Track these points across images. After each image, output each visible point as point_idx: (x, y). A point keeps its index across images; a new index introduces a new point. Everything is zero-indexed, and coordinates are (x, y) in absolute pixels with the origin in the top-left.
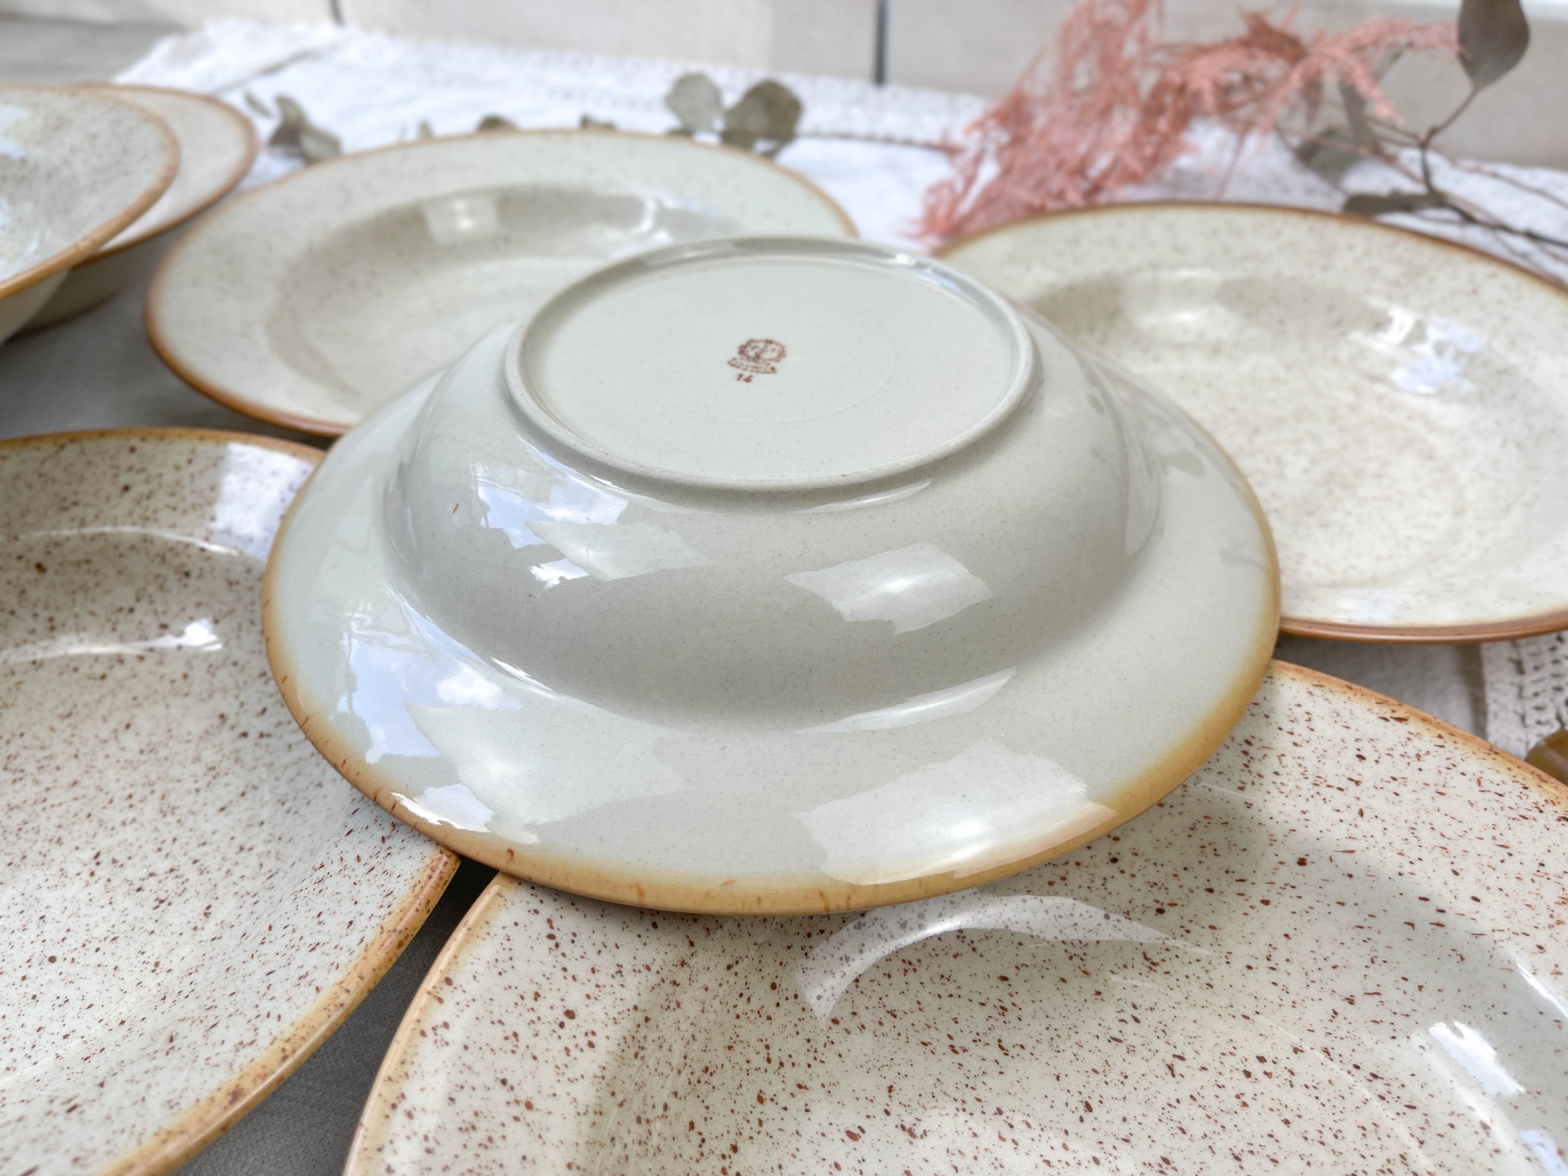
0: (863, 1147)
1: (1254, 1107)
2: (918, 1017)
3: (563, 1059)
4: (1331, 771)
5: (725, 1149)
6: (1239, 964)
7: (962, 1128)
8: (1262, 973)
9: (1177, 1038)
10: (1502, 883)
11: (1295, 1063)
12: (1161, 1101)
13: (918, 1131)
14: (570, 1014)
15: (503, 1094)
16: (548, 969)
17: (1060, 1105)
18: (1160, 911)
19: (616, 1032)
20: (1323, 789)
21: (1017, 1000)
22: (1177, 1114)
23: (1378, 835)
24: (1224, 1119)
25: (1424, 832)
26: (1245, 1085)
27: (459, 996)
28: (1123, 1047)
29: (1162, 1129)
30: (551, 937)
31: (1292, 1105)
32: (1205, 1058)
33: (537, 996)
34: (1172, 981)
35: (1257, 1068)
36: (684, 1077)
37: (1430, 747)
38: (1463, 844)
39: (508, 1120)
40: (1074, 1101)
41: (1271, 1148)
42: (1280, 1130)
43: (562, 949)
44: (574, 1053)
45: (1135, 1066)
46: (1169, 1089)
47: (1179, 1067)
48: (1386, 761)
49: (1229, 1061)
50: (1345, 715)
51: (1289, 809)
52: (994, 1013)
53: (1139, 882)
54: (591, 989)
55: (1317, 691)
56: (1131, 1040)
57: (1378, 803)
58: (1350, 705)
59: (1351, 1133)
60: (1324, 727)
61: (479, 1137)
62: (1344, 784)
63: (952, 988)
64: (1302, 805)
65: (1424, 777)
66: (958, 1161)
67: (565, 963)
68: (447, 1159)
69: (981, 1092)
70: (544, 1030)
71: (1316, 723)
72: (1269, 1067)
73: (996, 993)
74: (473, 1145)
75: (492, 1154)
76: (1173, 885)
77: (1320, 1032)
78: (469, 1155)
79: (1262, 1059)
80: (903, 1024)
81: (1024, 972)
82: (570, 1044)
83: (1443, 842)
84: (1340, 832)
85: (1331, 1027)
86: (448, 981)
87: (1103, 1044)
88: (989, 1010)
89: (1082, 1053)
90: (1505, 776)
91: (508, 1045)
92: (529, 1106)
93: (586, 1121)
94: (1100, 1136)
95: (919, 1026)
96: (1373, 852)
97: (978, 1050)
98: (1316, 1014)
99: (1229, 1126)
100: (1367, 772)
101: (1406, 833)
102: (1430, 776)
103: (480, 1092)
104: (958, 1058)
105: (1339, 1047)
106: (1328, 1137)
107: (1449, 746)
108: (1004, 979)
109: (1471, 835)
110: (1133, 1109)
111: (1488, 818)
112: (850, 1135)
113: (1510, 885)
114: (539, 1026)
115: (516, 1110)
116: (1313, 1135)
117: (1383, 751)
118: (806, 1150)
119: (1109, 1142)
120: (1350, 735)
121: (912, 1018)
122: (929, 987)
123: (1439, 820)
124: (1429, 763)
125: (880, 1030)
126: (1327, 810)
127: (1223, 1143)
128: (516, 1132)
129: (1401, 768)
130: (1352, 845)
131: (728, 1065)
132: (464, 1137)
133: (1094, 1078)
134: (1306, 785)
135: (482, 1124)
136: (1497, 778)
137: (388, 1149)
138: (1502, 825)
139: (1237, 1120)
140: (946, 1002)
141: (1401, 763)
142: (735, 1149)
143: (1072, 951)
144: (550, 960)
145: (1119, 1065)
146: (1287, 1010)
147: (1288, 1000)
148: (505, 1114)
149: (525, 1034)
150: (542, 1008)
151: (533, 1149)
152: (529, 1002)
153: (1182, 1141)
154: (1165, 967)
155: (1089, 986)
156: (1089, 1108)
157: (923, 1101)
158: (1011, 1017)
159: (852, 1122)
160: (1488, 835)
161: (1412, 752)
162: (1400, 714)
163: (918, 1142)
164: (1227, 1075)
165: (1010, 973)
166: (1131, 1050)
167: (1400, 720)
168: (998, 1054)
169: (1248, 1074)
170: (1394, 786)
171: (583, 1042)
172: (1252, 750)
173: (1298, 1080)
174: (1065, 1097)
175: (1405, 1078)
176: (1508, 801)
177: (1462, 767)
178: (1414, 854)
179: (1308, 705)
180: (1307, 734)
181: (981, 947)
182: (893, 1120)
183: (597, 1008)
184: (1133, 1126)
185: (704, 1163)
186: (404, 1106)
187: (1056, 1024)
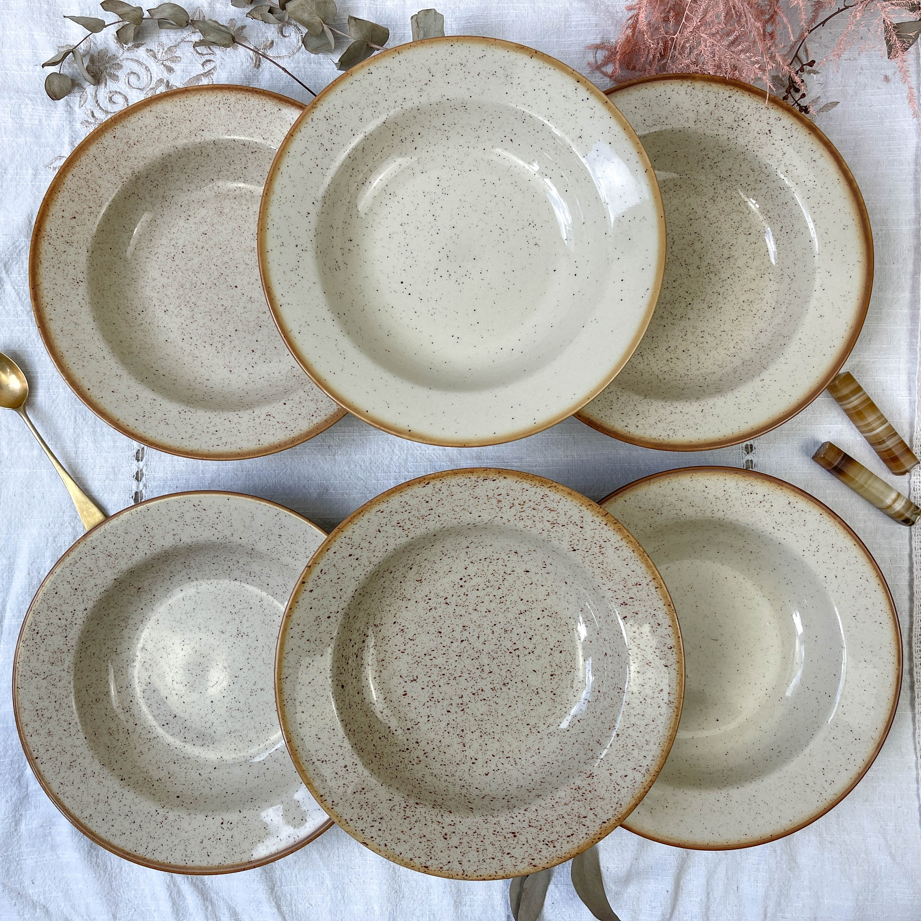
0: (409, 694)
1: (469, 593)
2: (388, 654)
3: (356, 774)
4: (423, 512)
5: (388, 730)
6: (438, 561)
7: (422, 667)
8: (445, 558)
9: (441, 594)
10: (482, 508)
11: (469, 572)
12: (451, 613)
13: (415, 678)
14: (346, 767)
15: (358, 794)
16: (331, 767)
17: (434, 638)
18: (411, 569)
19: (355, 756)
20: (425, 518)
21: (402, 625)
22: (457, 613)
23: (447, 518)
24: (466, 604)
25: (456, 509)
26: (464, 590)
27: (327, 795)
28: (433, 609)
29: (457, 620)
30: (322, 762)
31: (475, 584)
32: (451, 592)
33: (337, 773)
34: (428, 580)
35: (461, 582)
36: (369, 735)
37: (441, 485)
38: (467, 504)
39: (365, 796)
40: (436, 634)
41: (480, 600)
42: (478, 593)
43: (327, 760)
44: (356, 770)
45: (440, 611)
46: (450, 609)
47: (448, 601)
48: (433, 498)
49: (456, 587)
50: (414, 494)
51: (422, 530)
52: (402, 633)
53: (400, 569)
54: (342, 757)
55: (402, 494)
56: (433, 606)
57: (441, 510)
58: (413, 491)
59: (491, 577)
60: (412, 502)
61: (365, 805)
62: (429, 512)
63: (387, 639)
64: (424, 526)
65: (445, 494)
66: (428, 675)
67: (331, 761)
68: (366, 815)
69: (418, 655)
70: (346, 776)
71: (409, 503)
72: (464, 579)
73: (397, 628)
74: (366, 807)
75: (370, 804)
76: (409, 562)
77: (467, 559)
78: (368, 810)
79: (461, 579)
80: (387, 659)
81: (397, 616)
82: (353, 770)
83: (462, 508)
84: (438, 525)
85: (468, 556)
86: (322, 796)
87: (429, 614)
88: (400, 634)
89: (427, 621)
90: (463, 479)
91: (346, 787)
92: (363, 789)
93: (374, 776)
94: (448, 636)
95: (391, 656)
96: (449, 523)
97: (408, 646)
98: (463, 556)
99: (468, 604)
100: (432, 504)
101: (453, 512)
102: (446, 493)
103: (354, 800)
104: (406, 653)
105: (473, 559)
106: (487, 584)
107: (445, 481)
108: (395, 623)
109: (467, 500)
110: (448, 622)
111: (467, 493)
112: (405, 695)
113: (484, 506)
114: (345, 777)
115: (362, 793)
116: (485, 587)
117: (431, 496)
118: (401, 708)
119: (450, 635)
120: (420, 498)
121: (387, 656)
122: (383, 645)
123: (457, 502)
124: (444, 489)
125: (385, 667)
126: (431, 523)
127: (470, 610)
128: (368, 795)
129: (438, 497)
130: (443, 525)
131: (371, 719)
132: (363, 810)
133: (435, 624)
134: (421, 521)
135: (362, 803)
136: (462, 481)
137: (357, 828)
138: (472, 493)
139: (469, 600)
140: (390, 643)
141: (437, 495)
142: (389, 727)
143: (401, 598)
144: (328, 765)
145: (437, 615)
146: (457, 561)
147: (455, 559)
148: (362, 796)
149: (344, 781)
150: (340, 773)
151: (374, 793)
152: (337, 776)
153: (463, 618)
154: (424, 578)
155: (413, 602)
156: (440, 632)
157: (410, 671)
158: (405, 630)
159: (401, 692)
160: (470, 498)
161: (438, 490)
162: (426, 482)
163: (418, 680)
164: (458, 591)
165: (395, 620)
166: (436, 608)
167: (428, 484)
168: (412, 642)
169: (461, 586)
170: (440, 503)
171: (354, 766)
172: (401, 524)
173: (472, 576)
174: (433, 635)
175: (492, 554)
176: (468, 485)
177: (452, 484)
178: (458, 516)
179: (403, 500)
180: (410, 508)
181: (383, 622)
182: (408, 682)
183: (347, 758)
184: (451, 626)
185: (389, 739)
186: (348, 821)
187: (416, 621)
